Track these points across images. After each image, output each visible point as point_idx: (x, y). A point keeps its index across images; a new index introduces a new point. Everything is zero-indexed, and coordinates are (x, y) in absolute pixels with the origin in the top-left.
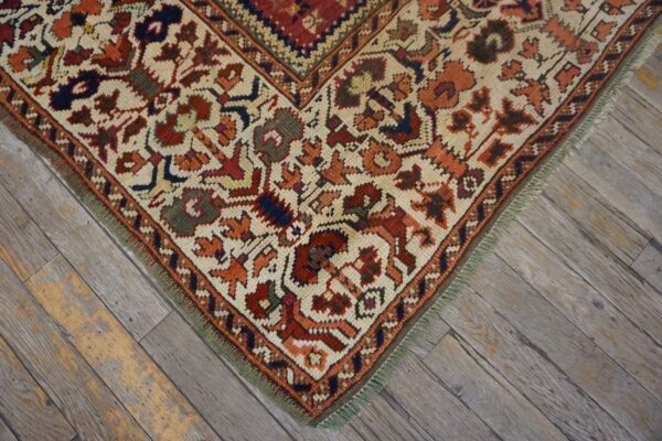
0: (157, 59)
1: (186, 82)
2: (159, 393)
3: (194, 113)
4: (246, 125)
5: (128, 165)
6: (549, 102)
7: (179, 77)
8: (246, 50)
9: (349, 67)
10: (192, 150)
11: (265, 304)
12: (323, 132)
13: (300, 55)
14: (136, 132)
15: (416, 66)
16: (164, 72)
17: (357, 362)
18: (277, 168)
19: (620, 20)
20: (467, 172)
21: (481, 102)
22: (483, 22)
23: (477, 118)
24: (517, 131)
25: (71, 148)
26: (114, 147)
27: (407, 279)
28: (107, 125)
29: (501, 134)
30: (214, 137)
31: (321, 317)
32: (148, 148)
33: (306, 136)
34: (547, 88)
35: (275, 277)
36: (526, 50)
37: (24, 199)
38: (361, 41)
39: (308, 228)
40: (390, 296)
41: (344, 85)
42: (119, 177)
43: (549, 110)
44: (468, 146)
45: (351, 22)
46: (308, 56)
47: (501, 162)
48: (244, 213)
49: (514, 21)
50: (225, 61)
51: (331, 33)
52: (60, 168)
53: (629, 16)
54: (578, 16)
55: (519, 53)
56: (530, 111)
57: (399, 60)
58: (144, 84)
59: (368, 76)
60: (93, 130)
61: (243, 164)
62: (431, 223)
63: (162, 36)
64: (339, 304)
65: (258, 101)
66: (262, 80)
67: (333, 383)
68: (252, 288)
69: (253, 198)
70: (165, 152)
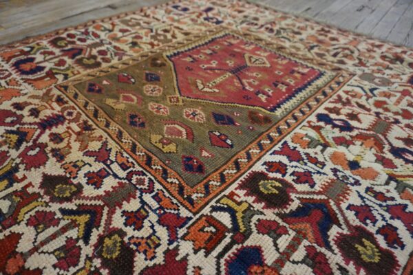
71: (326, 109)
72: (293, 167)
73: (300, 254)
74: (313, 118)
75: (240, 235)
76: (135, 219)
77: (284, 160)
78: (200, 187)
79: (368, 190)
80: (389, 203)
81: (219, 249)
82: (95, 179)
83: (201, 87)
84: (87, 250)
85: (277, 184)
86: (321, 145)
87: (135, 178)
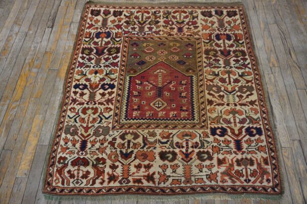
0: (100, 94)
1: (100, 103)
2: (29, 157)
3: (93, 111)
4: (99, 123)
5: (72, 110)
6: (164, 183)
7: (99, 101)
8: (117, 107)
9: (131, 131)
10: (85, 118)
11: (62, 161)
12: (110, 139)
13: (125, 118)
14: (80, 105)
15: (145, 144)
16: (98, 97)
17: (62, 191)
18: (94, 137)
19: (208, 183)
20: (127, 179)
21: (148, 167)
22: (171, 150)
23: (143, 169)
24: (149, 182)
25: (68, 97)
26: (74, 104)
27: (89, 186)
28: (77, 99)
29: (144, 179)
30: (91, 119)
31: (67, 175)
32: (78, 110)
33: (106, 137)
34: (168, 180)
35: (69, 158)
36: (173, 166)
37: (52, 99)
38: (141, 128)
39: (85, 155)
40: (82, 186)
41: (126, 134)
42: (68, 111)
43: (162, 185)
44: (134, 173)
45: (144, 121)
46: (126, 120)
47: (136, 184)
48: (78, 140)
49: (180, 157)
50: (111, 106)
51: (137, 120)
52: (62, 99)
53: (211, 184)
54: (198, 171)
55: (171, 165)
56: (157, 181)
57: (143, 140)
58: (92, 96)
59: (133, 136)
60: (74, 97)
61: (89, 130)
62: (107, 181)
63: (105, 90)
64: (72, 176)
65: (107, 120)
66: (112, 117)
67: (54, 189)
68: (63, 156)
69: (83, 139)
70: (80, 114)
71: (114, 92)
72: (111, 61)
73: (100, 43)
74: (116, 84)
75: (113, 38)
76: (134, 29)
77: (115, 61)
78: (128, 41)
79: (90, 67)
80: (84, 66)
81: (114, 35)
82: (150, 29)
83: (161, 70)
84: (135, 20)
85: (112, 53)
86: (108, 74)
87: (143, 34)
